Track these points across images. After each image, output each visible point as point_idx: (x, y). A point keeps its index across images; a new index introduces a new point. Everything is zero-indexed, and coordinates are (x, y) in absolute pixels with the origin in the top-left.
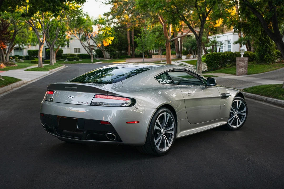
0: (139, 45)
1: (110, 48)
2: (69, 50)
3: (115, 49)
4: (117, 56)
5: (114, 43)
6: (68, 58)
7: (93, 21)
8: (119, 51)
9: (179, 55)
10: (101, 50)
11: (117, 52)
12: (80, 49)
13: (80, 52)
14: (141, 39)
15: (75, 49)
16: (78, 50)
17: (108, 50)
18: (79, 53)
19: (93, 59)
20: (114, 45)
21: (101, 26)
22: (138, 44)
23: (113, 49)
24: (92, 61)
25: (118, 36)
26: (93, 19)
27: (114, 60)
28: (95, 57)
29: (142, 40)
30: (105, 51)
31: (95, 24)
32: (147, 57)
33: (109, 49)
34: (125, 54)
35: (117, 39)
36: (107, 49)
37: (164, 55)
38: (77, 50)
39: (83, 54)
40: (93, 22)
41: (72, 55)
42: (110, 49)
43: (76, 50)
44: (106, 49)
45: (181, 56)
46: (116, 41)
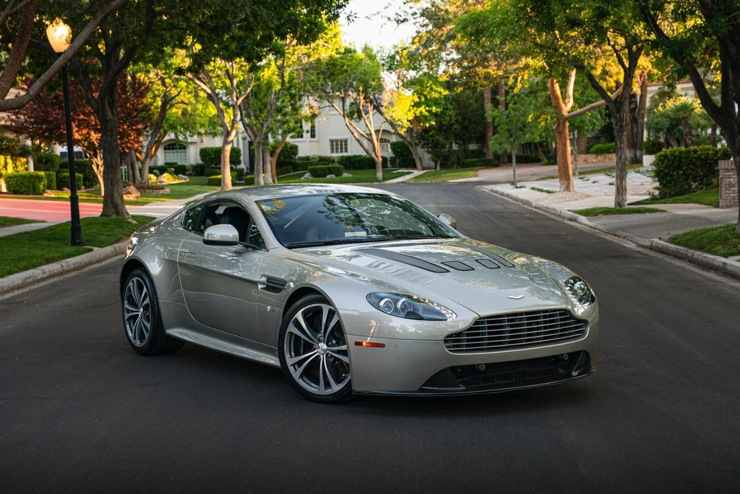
0: (502, 128)
1: (431, 136)
2: (317, 143)
3: (447, 139)
4: (453, 159)
5: (444, 122)
6: (312, 169)
7: (383, 60)
8: (460, 144)
9: (635, 155)
10: (406, 143)
11: (455, 147)
12: (346, 141)
13: (346, 151)
14: (507, 112)
15: (332, 141)
16: (341, 145)
17: (427, 144)
18: (345, 154)
19: (383, 172)
20: (445, 128)
21: (405, 72)
22: (499, 125)
23: (441, 139)
24: (380, 175)
25: (455, 101)
26: (384, 55)
27: (443, 171)
28: (389, 165)
29: (509, 113)
30: (416, 145)
31: (390, 69)
32: (543, 163)
33: (430, 139)
34: (479, 154)
35: (453, 109)
36: (424, 139)
37: (594, 156)
38: (337, 145)
39: (355, 156)
40: (383, 62)
41: (323, 160)
42: (433, 141)
43: (335, 144)
44: (420, 139)
45: (642, 156)
46: (450, 117)
